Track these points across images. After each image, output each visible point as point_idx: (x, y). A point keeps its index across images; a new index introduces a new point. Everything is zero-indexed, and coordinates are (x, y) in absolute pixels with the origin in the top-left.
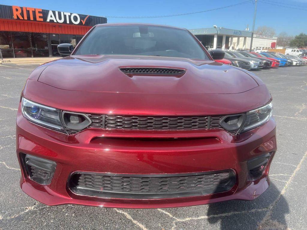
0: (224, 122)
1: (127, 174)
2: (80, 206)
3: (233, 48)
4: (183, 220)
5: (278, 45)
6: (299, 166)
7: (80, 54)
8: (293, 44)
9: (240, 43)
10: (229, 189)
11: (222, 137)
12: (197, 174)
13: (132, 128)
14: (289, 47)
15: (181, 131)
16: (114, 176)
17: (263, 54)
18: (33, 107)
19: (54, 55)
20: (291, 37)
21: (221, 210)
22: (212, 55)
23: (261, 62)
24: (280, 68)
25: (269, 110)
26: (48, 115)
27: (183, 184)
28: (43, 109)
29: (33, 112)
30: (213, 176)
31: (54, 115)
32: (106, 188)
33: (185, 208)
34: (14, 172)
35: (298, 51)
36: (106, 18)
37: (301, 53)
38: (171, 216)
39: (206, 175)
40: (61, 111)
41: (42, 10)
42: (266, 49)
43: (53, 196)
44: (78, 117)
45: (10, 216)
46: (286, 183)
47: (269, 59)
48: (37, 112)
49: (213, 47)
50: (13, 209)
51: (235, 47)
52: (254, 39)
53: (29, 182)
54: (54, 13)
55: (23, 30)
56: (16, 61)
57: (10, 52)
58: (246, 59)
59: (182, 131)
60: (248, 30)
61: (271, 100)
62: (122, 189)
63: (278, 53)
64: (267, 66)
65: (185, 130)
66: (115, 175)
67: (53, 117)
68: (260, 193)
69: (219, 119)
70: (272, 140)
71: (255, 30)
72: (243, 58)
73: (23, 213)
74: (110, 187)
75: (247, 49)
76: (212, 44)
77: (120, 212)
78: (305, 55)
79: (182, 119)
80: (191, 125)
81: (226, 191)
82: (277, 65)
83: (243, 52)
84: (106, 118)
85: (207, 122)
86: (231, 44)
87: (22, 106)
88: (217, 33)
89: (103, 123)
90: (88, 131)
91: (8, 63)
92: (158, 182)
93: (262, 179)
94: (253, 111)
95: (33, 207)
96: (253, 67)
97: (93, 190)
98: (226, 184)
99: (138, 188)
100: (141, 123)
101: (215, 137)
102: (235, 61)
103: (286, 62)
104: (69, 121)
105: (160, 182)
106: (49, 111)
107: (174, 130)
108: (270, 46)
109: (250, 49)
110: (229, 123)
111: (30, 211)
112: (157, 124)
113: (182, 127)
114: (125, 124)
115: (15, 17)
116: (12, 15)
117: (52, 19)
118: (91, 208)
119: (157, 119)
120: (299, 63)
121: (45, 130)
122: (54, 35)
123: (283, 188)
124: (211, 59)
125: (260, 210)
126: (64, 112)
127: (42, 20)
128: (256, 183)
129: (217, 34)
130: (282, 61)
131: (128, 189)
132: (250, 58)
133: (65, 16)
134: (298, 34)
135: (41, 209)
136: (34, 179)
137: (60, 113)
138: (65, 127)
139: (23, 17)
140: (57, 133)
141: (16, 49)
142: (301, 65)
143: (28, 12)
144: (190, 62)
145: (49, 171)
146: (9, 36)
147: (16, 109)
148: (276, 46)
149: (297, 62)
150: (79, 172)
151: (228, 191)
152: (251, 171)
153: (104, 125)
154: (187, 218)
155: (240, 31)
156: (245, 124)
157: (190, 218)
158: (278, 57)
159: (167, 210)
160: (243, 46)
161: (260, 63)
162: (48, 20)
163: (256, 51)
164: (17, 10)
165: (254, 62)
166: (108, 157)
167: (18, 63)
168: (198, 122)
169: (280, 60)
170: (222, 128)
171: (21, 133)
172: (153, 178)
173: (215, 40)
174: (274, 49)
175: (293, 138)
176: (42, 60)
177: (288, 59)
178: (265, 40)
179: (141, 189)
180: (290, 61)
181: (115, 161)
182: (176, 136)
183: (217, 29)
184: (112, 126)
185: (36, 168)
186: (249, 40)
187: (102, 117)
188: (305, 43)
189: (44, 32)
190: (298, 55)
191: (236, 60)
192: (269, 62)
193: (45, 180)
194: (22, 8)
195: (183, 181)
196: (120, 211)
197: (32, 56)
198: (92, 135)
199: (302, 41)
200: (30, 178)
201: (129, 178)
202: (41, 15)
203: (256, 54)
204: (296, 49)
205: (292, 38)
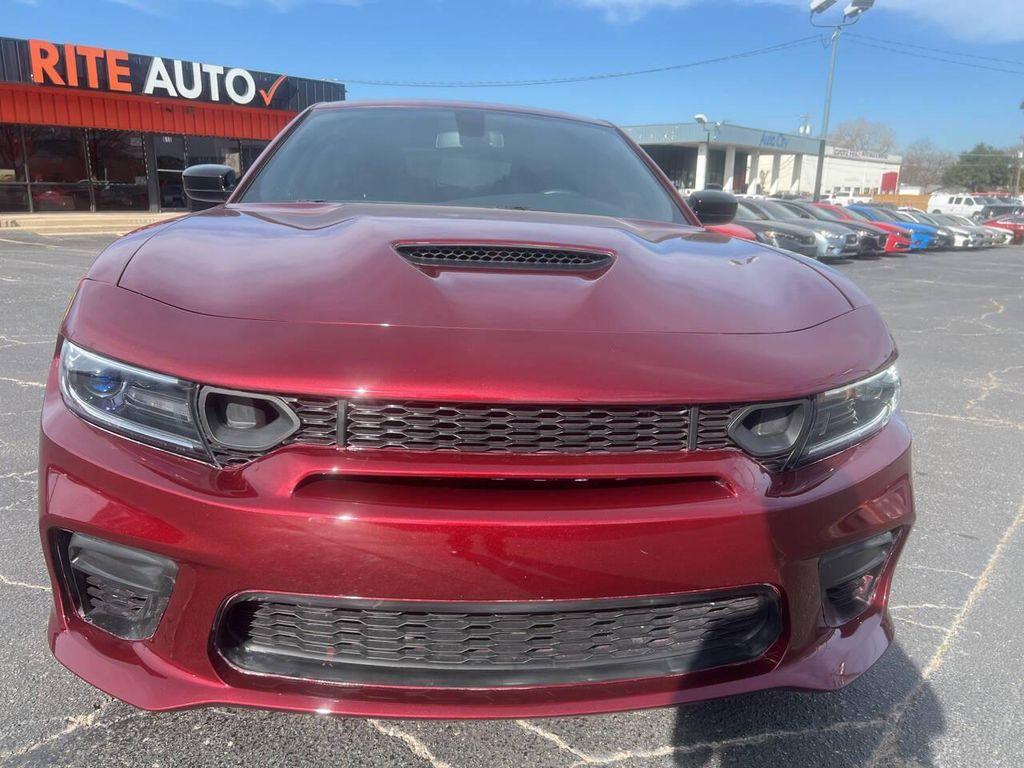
0: (742, 426)
1: (418, 603)
2: (256, 714)
3: (759, 189)
4: (605, 761)
5: (905, 182)
6: (983, 578)
7: (256, 199)
8: (953, 179)
9: (781, 172)
10: (759, 652)
11: (737, 477)
12: (652, 602)
13: (435, 447)
14: (938, 190)
15: (600, 456)
16: (374, 607)
17: (857, 208)
18: (98, 372)
19: (166, 206)
20: (947, 155)
21: (732, 725)
22: (695, 210)
23: (852, 235)
24: (913, 255)
25: (887, 390)
26: (152, 402)
27: (606, 634)
28: (134, 382)
29: (100, 392)
30: (705, 609)
31: (171, 400)
32: (344, 651)
33: (609, 718)
34: (26, 596)
35: (969, 202)
36: (343, 86)
37: (980, 208)
38: (563, 745)
39: (682, 604)
40: (198, 386)
41: (130, 55)
42: (866, 193)
43: (162, 676)
44: (252, 409)
45: (12, 746)
46: (945, 634)
47: (877, 225)
48: (115, 390)
49: (693, 186)
50: (23, 723)
51: (767, 187)
52: (826, 160)
53: (80, 631)
54: (169, 65)
55: (63, 122)
56: (37, 224)
57: (18, 194)
58: (801, 224)
59: (605, 456)
60: (808, 131)
61: (894, 355)
62: (398, 652)
63: (906, 208)
64: (870, 250)
65: (614, 453)
66: (379, 604)
67: (168, 406)
68: (860, 668)
69: (727, 418)
70: (900, 491)
71: (829, 132)
72: (793, 223)
73: (56, 736)
74: (357, 648)
75: (805, 195)
76: (691, 176)
77: (391, 734)
78: (992, 213)
79: (605, 415)
80: (633, 437)
81: (750, 661)
82: (901, 246)
83: (793, 201)
84: (348, 409)
85: (686, 426)
86: (753, 176)
87: (60, 370)
88: (706, 140)
89: (338, 428)
90: (286, 456)
91: (9, 228)
92: (522, 631)
93: (867, 620)
94: (837, 391)
95: (91, 717)
96: (824, 251)
97: (301, 658)
98: (749, 637)
99: (456, 649)
100: (467, 429)
101: (710, 479)
102: (767, 232)
103: (932, 238)
104: (223, 420)
105: (527, 630)
106: (155, 388)
107: (576, 452)
108: (879, 186)
109: (815, 194)
110: (760, 430)
111: (80, 731)
112: (520, 431)
113: (605, 444)
114: (413, 431)
115: (38, 78)
116: (28, 69)
117: (160, 84)
118: (291, 720)
119: (520, 415)
120: (974, 241)
121: (138, 450)
122: (167, 140)
123: (934, 650)
124: (691, 222)
125: (860, 725)
126: (207, 390)
127: (127, 87)
128: (848, 631)
129: (708, 143)
130: (921, 233)
131: (418, 653)
132: (815, 221)
133: (206, 77)
134: (969, 147)
135: (120, 723)
136: (98, 619)
137: (192, 394)
138: (210, 443)
139: (64, 77)
140: (182, 463)
141: (36, 182)
142: (980, 246)
143: (81, 61)
144: (626, 230)
145: (149, 593)
146: (16, 141)
147: (34, 384)
148: (899, 184)
149: (967, 236)
150: (253, 594)
151: (754, 660)
152: (828, 590)
153: (341, 433)
154: (619, 751)
155: (781, 135)
156: (811, 434)
157: (628, 752)
158: (907, 219)
159: (549, 724)
160: (793, 183)
161: (849, 239)
162: (149, 90)
163: (833, 201)
164: (44, 54)
165: (830, 235)
166: (351, 545)
167: (45, 230)
168: (657, 424)
169: (911, 231)
170: (736, 446)
171: (57, 460)
172: (505, 616)
173: (702, 161)
174: (891, 193)
175: (964, 485)
176: (126, 221)
177: (938, 228)
178: (862, 164)
179: (465, 654)
180: (944, 234)
181: (376, 559)
182: (581, 474)
183: (708, 127)
184: (368, 438)
185: (105, 581)
186: (809, 163)
187: (335, 408)
188: (992, 176)
189: (135, 127)
190: (971, 214)
191: (769, 228)
192: (877, 237)
193: (137, 623)
194: (60, 49)
195: (605, 626)
196: (393, 732)
197: (93, 207)
198: (302, 468)
199: (981, 171)
200: (83, 615)
201: (424, 614)
202: (126, 71)
203: (835, 210)
204: (964, 196)
205: (950, 157)
